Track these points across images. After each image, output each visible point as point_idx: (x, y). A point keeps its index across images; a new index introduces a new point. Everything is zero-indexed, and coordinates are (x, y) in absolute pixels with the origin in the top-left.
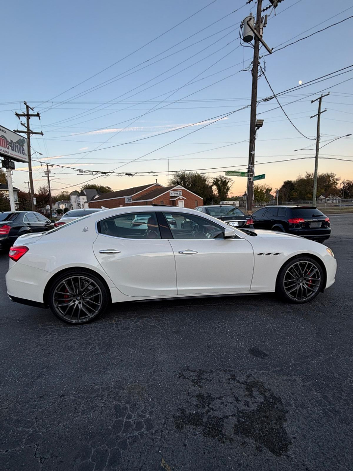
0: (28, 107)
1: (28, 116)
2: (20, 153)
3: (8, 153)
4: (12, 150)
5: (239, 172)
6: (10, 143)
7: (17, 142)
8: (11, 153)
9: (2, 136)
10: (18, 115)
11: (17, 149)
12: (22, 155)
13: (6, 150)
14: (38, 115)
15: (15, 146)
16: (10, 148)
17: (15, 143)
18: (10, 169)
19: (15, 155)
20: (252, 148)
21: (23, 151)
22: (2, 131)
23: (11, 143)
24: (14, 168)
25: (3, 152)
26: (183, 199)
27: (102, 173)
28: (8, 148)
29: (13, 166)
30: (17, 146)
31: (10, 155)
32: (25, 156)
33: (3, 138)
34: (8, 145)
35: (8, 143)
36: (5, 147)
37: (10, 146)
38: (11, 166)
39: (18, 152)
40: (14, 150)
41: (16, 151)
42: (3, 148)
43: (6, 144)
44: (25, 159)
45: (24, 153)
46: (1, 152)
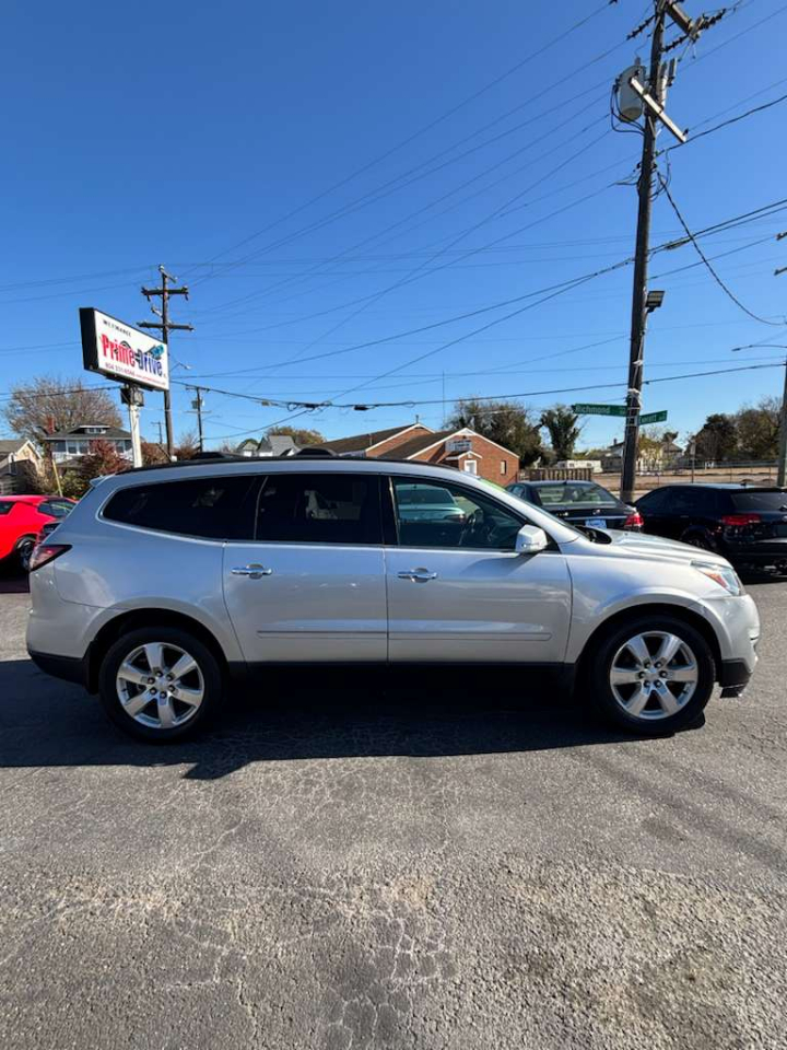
0: (164, 276)
2: (154, 372)
3: (133, 374)
4: (140, 367)
5: (606, 407)
6: (136, 355)
7: (150, 351)
8: (137, 373)
9: (124, 342)
10: (146, 293)
11: (148, 366)
12: (156, 377)
13: (129, 367)
14: (183, 292)
15: (146, 359)
16: (137, 363)
17: (146, 354)
19: (144, 378)
20: (635, 353)
21: (158, 368)
22: (124, 331)
23: (138, 355)
24: (142, 404)
25: (125, 374)
26: (474, 458)
27: (308, 406)
28: (133, 365)
29: (140, 400)
30: (150, 359)
31: (135, 377)
32: (162, 379)
33: (124, 346)
34: (132, 360)
35: (133, 354)
36: (127, 363)
37: (136, 360)
38: (138, 399)
39: (150, 371)
40: (142, 368)
41: (146, 370)
42: (124, 366)
43: (130, 357)
44: (162, 383)
45: (161, 372)
46: (121, 372)
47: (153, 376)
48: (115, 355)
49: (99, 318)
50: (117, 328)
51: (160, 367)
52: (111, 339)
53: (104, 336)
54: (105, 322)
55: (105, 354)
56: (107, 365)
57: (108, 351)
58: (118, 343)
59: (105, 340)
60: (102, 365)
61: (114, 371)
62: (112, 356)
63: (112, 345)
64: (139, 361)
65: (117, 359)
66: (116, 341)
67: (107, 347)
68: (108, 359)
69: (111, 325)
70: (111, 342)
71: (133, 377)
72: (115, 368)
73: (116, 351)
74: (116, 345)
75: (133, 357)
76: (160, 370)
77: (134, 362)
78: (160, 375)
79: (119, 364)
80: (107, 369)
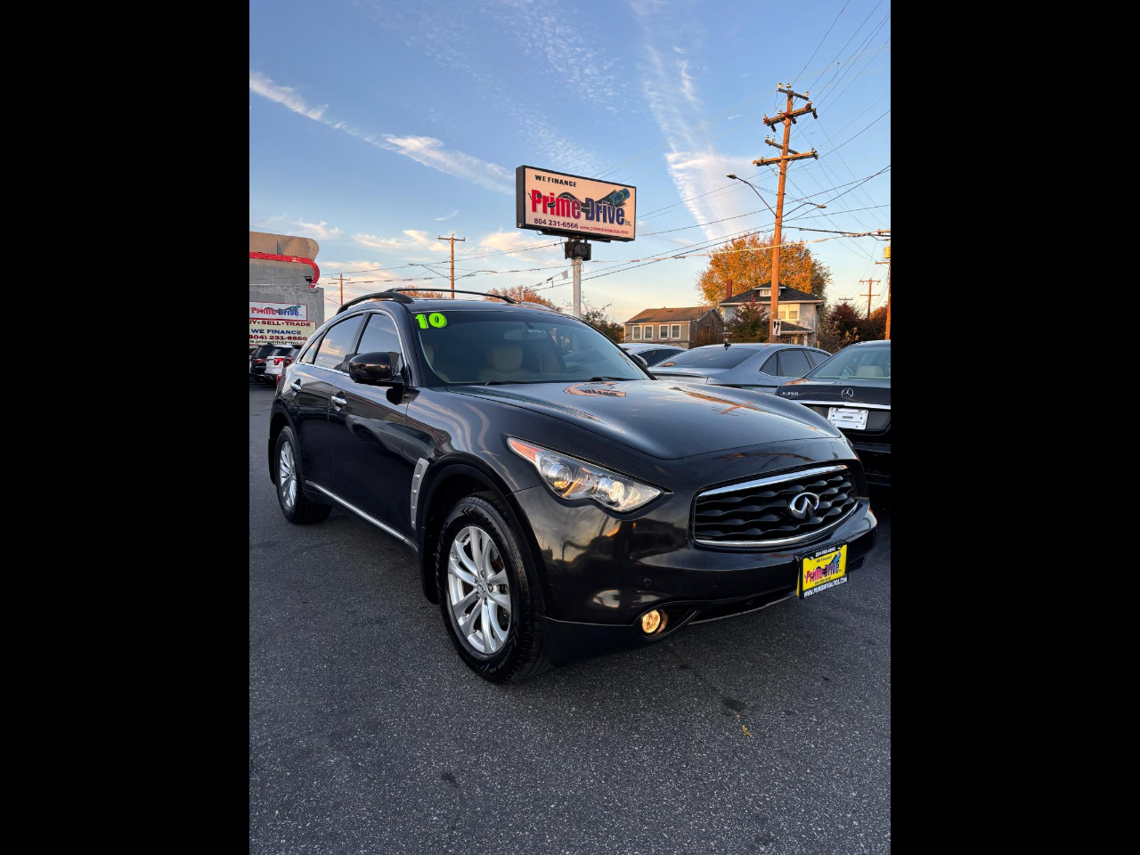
0: (791, 95)
1: (790, 117)
2: (612, 222)
3: (576, 225)
4: (587, 218)
6: (582, 204)
7: (607, 198)
8: (583, 223)
9: (567, 193)
10: (770, 123)
11: (601, 216)
12: (615, 226)
13: (572, 220)
14: (809, 109)
15: (599, 208)
16: (583, 215)
17: (600, 202)
18: (577, 261)
19: (592, 229)
21: (618, 216)
22: (566, 183)
23: (586, 205)
24: (587, 258)
25: (562, 227)
28: (578, 217)
29: (585, 254)
30: (605, 207)
31: (579, 229)
32: (624, 227)
33: (565, 197)
34: (576, 211)
35: (578, 205)
36: (568, 216)
37: (583, 210)
38: (579, 252)
39: (605, 221)
40: (592, 219)
41: (598, 220)
42: (562, 219)
43: (574, 209)
44: (623, 232)
45: (623, 220)
46: (557, 226)
47: (608, 225)
48: (549, 209)
49: (530, 174)
50: (557, 181)
51: (623, 215)
52: (545, 193)
53: (534, 192)
54: (538, 178)
55: (534, 209)
56: (536, 220)
57: (540, 207)
58: (556, 196)
59: (536, 195)
60: (530, 221)
61: (547, 225)
62: (545, 211)
63: (546, 199)
64: (587, 212)
65: (552, 213)
66: (552, 194)
67: (539, 202)
68: (540, 214)
69: (547, 180)
70: (545, 197)
71: (574, 229)
72: (548, 223)
73: (552, 204)
74: (552, 199)
75: (578, 208)
76: (621, 218)
77: (579, 213)
78: (621, 223)
79: (555, 218)
80: (538, 224)
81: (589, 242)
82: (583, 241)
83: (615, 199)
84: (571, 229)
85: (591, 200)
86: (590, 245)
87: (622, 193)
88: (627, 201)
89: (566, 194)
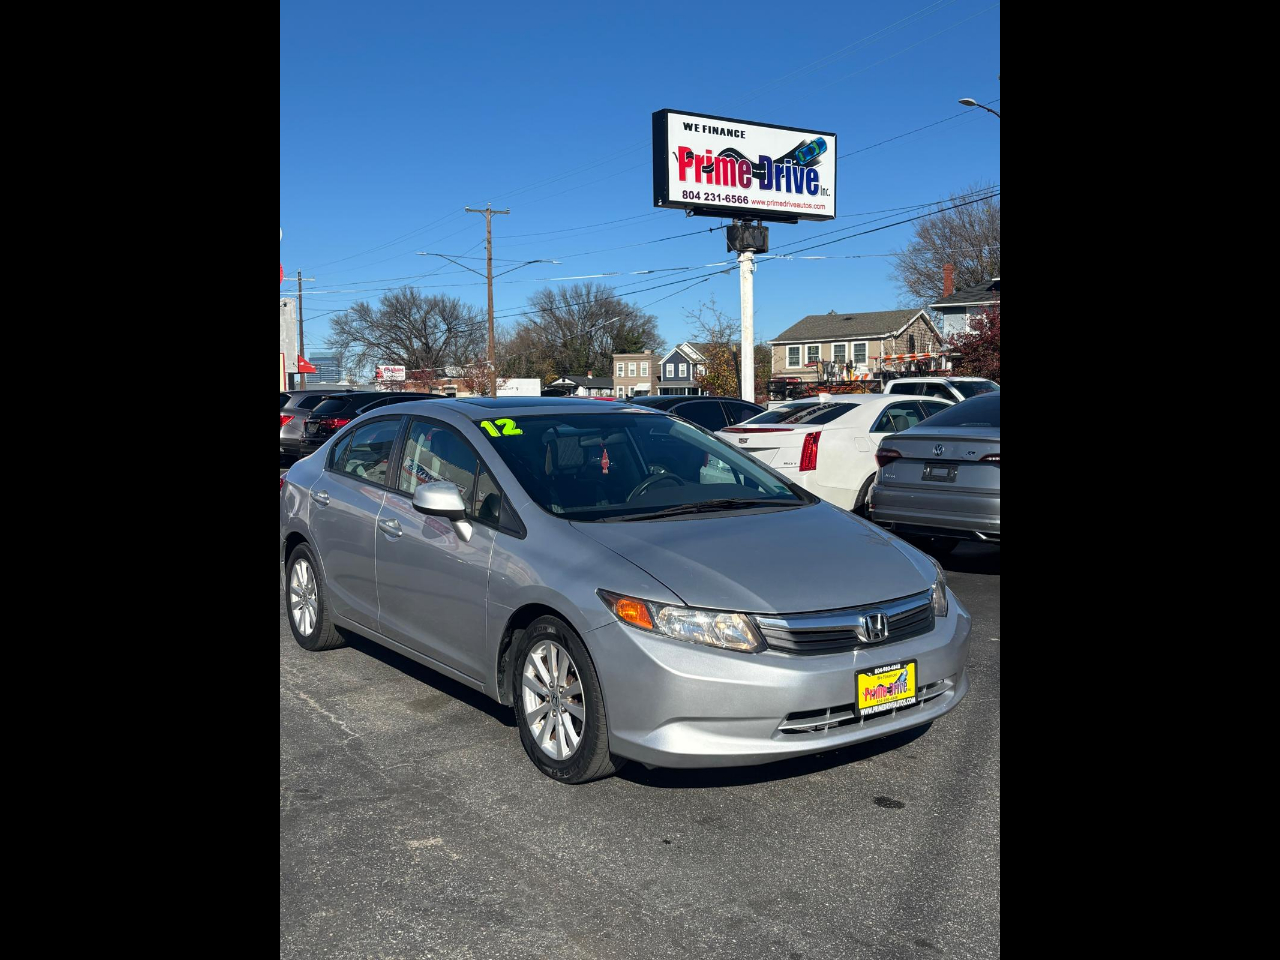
2: (799, 190)
3: (745, 199)
4: (763, 186)
6: (754, 165)
7: (791, 155)
8: (756, 196)
9: (730, 149)
11: (783, 182)
12: (805, 197)
13: (739, 191)
15: (780, 170)
16: (756, 182)
17: (780, 160)
18: (748, 254)
19: (769, 203)
21: (809, 181)
22: (730, 133)
23: (760, 166)
24: (763, 248)
25: (724, 203)
28: (747, 185)
29: (759, 243)
30: (788, 168)
31: (750, 205)
32: (818, 199)
33: (728, 156)
34: (745, 176)
35: (748, 168)
36: (734, 184)
37: (755, 175)
38: (751, 242)
39: (789, 189)
40: (768, 187)
41: (778, 188)
42: (724, 190)
43: (741, 173)
44: (818, 207)
45: (816, 187)
46: (716, 202)
47: (794, 197)
48: (704, 176)
49: (675, 122)
50: (715, 130)
51: (816, 178)
52: (699, 150)
53: (682, 150)
54: (688, 127)
55: (682, 177)
56: (685, 194)
57: (691, 172)
58: (714, 155)
59: (686, 155)
60: (675, 194)
61: (702, 201)
62: (698, 179)
63: (699, 160)
64: (761, 177)
65: (709, 181)
66: (709, 152)
67: (689, 165)
68: (690, 184)
69: (701, 129)
70: (697, 156)
71: (743, 205)
72: (703, 197)
73: (709, 168)
74: (709, 159)
75: (748, 172)
76: (813, 184)
77: (749, 180)
78: (813, 193)
79: (714, 189)
80: (688, 200)
81: (765, 224)
82: (755, 223)
83: (805, 155)
84: (737, 204)
85: (767, 159)
86: (767, 229)
87: (814, 145)
88: (821, 158)
89: (730, 152)
